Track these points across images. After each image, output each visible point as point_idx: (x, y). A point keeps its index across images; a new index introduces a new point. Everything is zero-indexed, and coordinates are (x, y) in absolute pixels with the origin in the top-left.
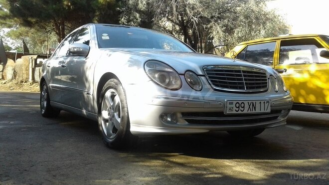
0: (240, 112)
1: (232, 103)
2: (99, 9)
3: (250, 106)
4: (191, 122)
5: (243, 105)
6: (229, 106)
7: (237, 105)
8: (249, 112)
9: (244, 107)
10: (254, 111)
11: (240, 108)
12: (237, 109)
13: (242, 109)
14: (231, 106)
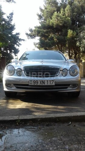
0: (36, 84)
1: (32, 81)
2: (68, 40)
3: (41, 82)
4: (17, 88)
5: (37, 82)
6: (30, 82)
7: (34, 82)
8: (41, 84)
9: (38, 83)
10: (43, 84)
11: (36, 83)
12: (34, 83)
13: (37, 83)
14: (31, 82)
